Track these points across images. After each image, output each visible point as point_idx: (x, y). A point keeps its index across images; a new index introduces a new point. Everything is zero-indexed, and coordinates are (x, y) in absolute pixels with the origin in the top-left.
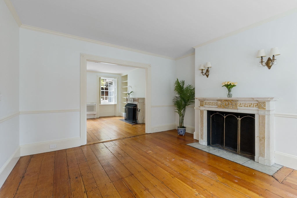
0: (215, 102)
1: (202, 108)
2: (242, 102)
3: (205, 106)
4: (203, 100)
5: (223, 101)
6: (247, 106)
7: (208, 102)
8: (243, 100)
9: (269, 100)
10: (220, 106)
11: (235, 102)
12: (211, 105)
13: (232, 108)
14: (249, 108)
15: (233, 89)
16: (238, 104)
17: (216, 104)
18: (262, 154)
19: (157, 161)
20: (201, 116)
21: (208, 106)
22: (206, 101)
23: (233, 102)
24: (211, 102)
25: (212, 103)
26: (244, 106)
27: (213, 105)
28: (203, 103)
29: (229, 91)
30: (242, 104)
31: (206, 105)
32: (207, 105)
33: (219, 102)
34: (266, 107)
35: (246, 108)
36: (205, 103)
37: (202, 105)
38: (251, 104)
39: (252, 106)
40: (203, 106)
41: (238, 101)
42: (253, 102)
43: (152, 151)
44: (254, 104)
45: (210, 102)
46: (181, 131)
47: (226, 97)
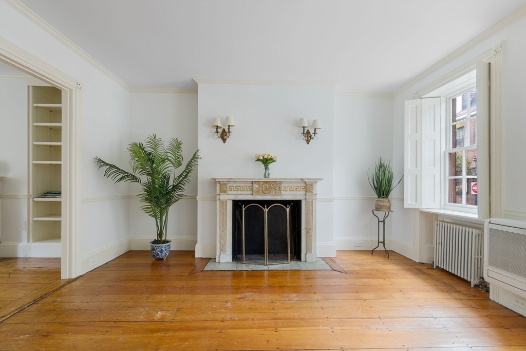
0: (248, 185)
1: (223, 197)
2: (286, 185)
3: (229, 192)
4: (227, 183)
5: (261, 183)
6: (292, 190)
7: (235, 185)
8: (289, 182)
9: (316, 181)
10: (258, 192)
11: (279, 185)
12: (241, 191)
13: (274, 193)
14: (295, 192)
15: (270, 166)
16: (282, 188)
17: (249, 188)
18: (309, 250)
19: (208, 324)
20: (222, 211)
21: (236, 193)
22: (231, 185)
23: (275, 185)
24: (241, 185)
25: (243, 186)
26: (290, 191)
27: (244, 191)
28: (227, 187)
29: (266, 168)
30: (287, 187)
31: (231, 190)
32: (234, 190)
33: (256, 186)
34: (314, 191)
35: (292, 193)
36: (229, 188)
37: (223, 191)
38: (298, 187)
39: (299, 189)
40: (225, 192)
41: (280, 183)
42: (299, 185)
43: (161, 311)
44: (301, 186)
45: (239, 185)
46: (161, 251)
47: (263, 178)
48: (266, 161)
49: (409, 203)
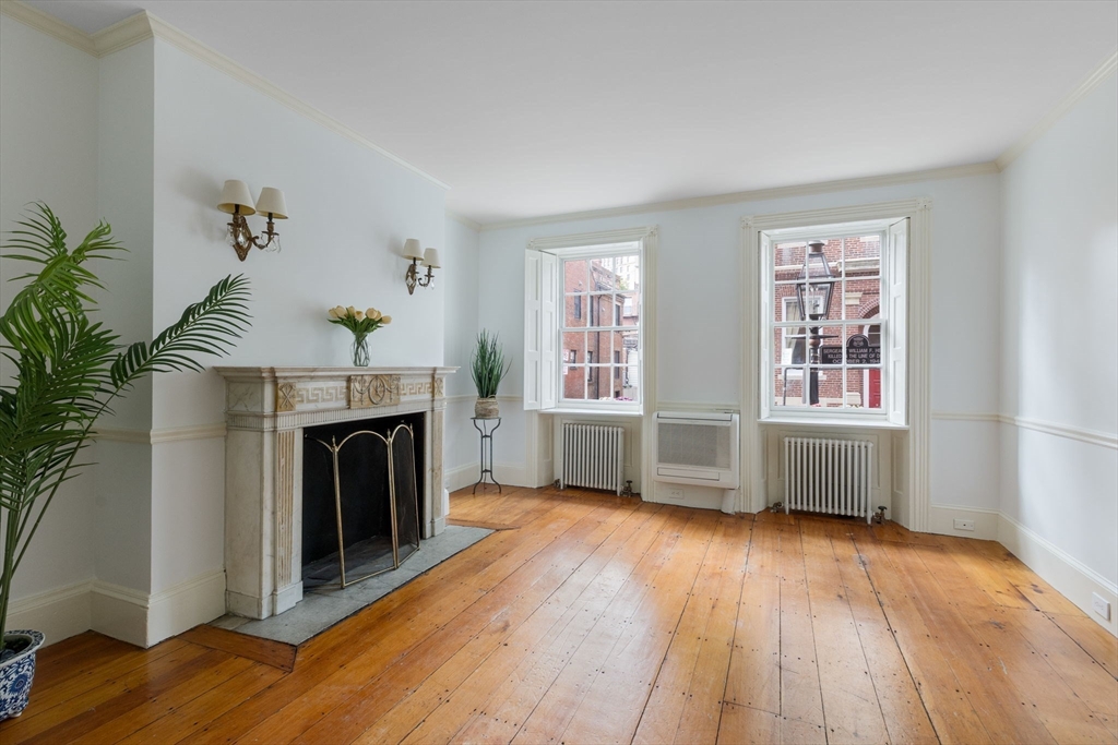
0: (339, 385)
4: (292, 380)
5: (366, 379)
15: (370, 337)
22: (302, 386)
24: (322, 385)
25: (327, 389)
27: (331, 400)
29: (360, 341)
36: (300, 395)
38: (422, 384)
47: (353, 365)
48: (361, 326)
49: (529, 403)
